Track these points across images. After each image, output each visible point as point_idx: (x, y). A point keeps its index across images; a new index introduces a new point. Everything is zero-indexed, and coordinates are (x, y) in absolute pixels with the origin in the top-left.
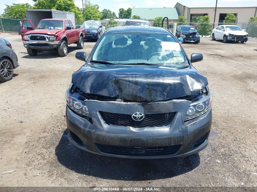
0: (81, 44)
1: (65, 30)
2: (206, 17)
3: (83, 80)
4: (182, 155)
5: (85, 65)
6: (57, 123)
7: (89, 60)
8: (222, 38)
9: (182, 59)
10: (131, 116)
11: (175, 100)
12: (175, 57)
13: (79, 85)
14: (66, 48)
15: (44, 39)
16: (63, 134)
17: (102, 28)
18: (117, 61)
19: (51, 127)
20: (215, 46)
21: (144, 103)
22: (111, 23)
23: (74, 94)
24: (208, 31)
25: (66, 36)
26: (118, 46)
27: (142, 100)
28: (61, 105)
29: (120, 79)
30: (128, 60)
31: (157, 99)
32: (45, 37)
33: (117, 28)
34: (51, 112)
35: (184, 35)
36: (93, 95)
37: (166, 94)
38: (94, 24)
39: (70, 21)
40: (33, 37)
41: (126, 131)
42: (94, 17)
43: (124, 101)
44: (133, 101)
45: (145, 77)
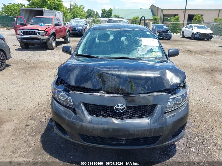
0: (68, 39)
1: (54, 26)
2: (176, 17)
3: (69, 73)
4: (161, 145)
5: (71, 59)
6: (43, 111)
7: (74, 54)
8: (190, 36)
9: (160, 54)
10: (113, 107)
11: (155, 93)
12: (154, 52)
13: (64, 78)
14: (54, 42)
15: (35, 34)
16: (49, 122)
17: (87, 25)
18: (101, 55)
19: (37, 114)
20: (185, 42)
21: (126, 95)
22: (95, 21)
23: (60, 86)
24: (178, 30)
25: (54, 32)
26: (101, 41)
27: (124, 92)
28: (47, 94)
29: (103, 72)
30: (110, 54)
31: (138, 92)
32: (36, 32)
33: (101, 25)
34: (38, 100)
35: (158, 32)
36: (78, 87)
37: (147, 87)
38: (80, 22)
39: (59, 19)
40: (26, 32)
41: (109, 122)
42: (80, 16)
43: (107, 93)
44: (115, 94)
45: (127, 70)
